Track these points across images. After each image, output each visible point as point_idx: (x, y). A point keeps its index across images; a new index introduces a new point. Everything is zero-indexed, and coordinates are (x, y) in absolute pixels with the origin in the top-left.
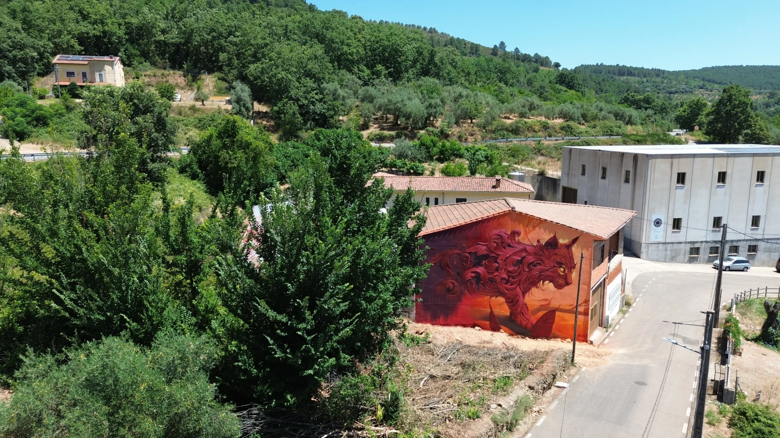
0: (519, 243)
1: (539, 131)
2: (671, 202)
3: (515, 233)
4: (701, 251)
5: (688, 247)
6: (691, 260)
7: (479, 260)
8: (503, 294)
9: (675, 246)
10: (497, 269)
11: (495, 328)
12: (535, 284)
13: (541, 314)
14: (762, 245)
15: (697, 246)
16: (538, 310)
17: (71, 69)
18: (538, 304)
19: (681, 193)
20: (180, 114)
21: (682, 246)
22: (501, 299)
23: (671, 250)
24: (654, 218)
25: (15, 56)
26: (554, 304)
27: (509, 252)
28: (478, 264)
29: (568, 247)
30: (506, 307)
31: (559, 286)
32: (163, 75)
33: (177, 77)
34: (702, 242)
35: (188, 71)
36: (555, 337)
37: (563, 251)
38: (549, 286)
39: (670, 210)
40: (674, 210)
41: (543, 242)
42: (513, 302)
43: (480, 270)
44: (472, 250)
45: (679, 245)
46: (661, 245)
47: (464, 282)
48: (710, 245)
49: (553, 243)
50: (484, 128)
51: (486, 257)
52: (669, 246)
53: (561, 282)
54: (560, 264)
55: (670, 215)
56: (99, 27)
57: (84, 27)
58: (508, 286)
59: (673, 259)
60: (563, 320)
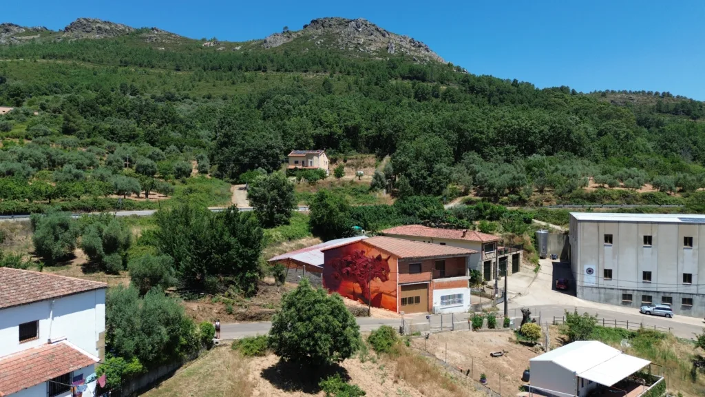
0: (365, 257)
1: (617, 199)
2: (600, 256)
3: (363, 252)
4: (634, 298)
5: (621, 293)
6: (624, 304)
7: (348, 264)
8: (358, 282)
9: (608, 291)
10: (356, 269)
11: (355, 299)
12: (372, 278)
13: (376, 294)
14: (696, 299)
15: (628, 293)
16: (374, 292)
17: (297, 159)
18: (374, 289)
19: (608, 249)
20: (343, 186)
21: (615, 292)
22: (358, 285)
23: (605, 294)
24: (586, 267)
25: (267, 153)
26: (382, 290)
27: (360, 261)
28: (348, 266)
29: (386, 260)
30: (360, 289)
31: (383, 281)
32: (362, 158)
33: (370, 158)
34: (633, 290)
35: (378, 155)
36: (382, 307)
37: (384, 262)
38: (378, 279)
39: (601, 262)
40: (604, 262)
41: (375, 257)
42: (363, 287)
43: (349, 269)
44: (345, 258)
45: (612, 290)
46: (594, 289)
47: (342, 274)
48: (642, 294)
49: (379, 258)
50: (560, 196)
51: (351, 262)
52: (603, 291)
53: (384, 278)
54: (383, 269)
55: (600, 266)
56: (328, 129)
57: (320, 131)
58: (361, 278)
59: (607, 301)
60: (386, 299)
